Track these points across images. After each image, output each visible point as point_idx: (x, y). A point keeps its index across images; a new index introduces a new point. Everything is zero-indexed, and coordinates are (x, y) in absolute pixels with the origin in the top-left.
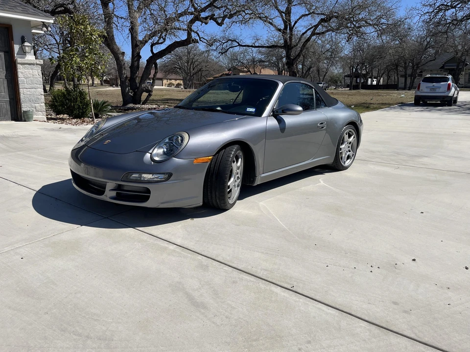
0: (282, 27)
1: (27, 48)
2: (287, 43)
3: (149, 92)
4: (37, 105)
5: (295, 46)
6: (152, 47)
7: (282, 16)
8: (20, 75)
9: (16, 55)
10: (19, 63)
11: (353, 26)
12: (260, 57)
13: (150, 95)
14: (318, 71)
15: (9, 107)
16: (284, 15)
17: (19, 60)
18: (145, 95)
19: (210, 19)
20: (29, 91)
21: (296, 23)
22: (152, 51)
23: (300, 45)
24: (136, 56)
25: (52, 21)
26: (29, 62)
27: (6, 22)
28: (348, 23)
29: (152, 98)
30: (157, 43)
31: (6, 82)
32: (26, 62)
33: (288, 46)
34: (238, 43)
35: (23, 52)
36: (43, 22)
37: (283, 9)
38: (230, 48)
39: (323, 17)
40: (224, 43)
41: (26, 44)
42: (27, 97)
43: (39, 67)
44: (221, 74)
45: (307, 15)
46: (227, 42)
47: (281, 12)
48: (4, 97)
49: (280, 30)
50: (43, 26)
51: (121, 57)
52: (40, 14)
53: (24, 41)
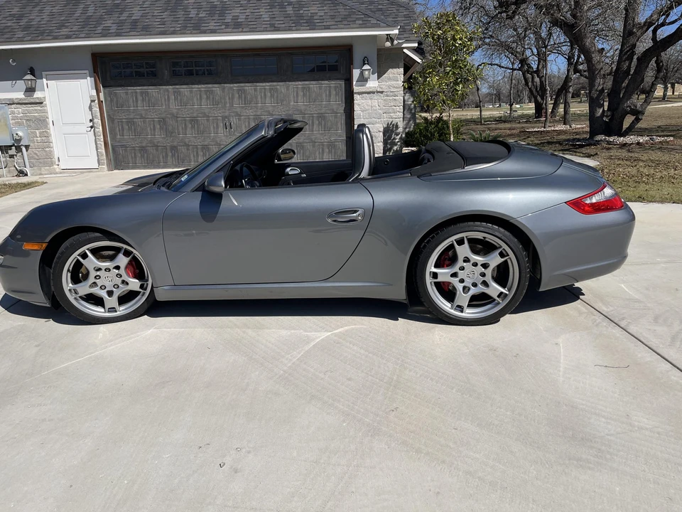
1: (367, 73)
3: (637, 114)
6: (655, 32)
8: (356, 108)
9: (354, 83)
10: (356, 93)
13: (638, 120)
15: (344, 148)
17: (356, 89)
18: (628, 120)
22: (654, 38)
24: (626, 53)
25: (396, 32)
26: (368, 90)
27: (346, 42)
29: (639, 125)
30: (663, 25)
31: (344, 117)
32: (364, 91)
35: (363, 80)
36: (387, 35)
41: (366, 67)
43: (380, 96)
48: (340, 136)
50: (387, 40)
51: (596, 57)
52: (382, 24)
53: (364, 64)
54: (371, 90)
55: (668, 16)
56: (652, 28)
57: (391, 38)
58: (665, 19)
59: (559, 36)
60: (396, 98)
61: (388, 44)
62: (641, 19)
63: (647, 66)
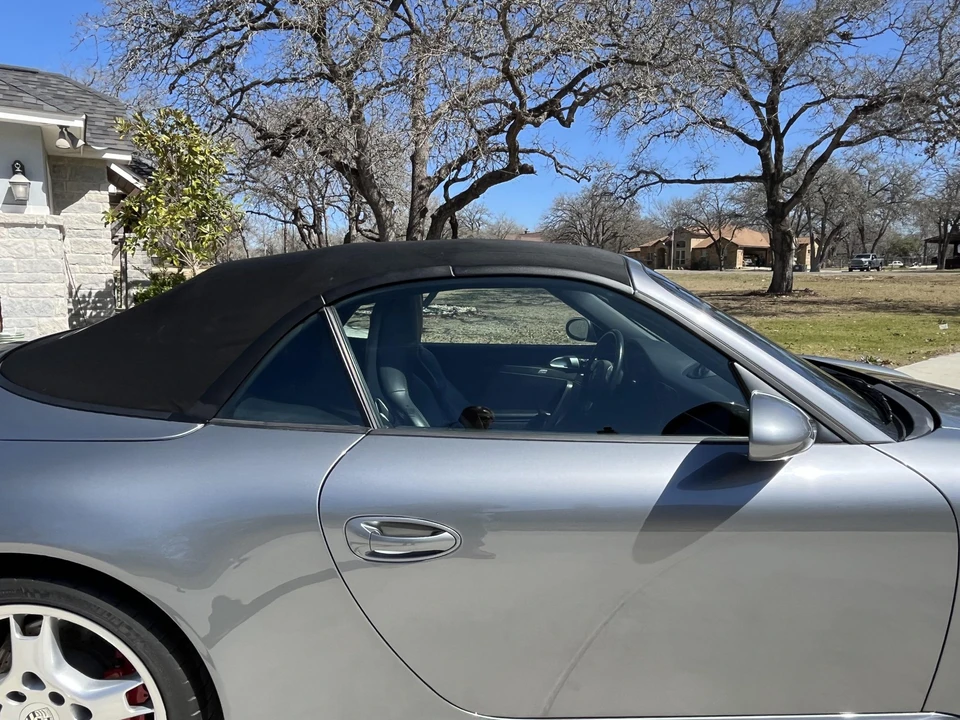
0: (759, 136)
1: (21, 189)
2: (769, 169)
4: (43, 320)
5: (789, 175)
6: (446, 188)
7: (759, 114)
8: (1, 251)
10: (1, 225)
11: (946, 118)
12: (732, 209)
14: (861, 231)
16: (763, 111)
19: (549, 116)
20: (25, 289)
21: (791, 122)
22: (446, 196)
23: (803, 172)
24: (418, 211)
25: (79, 124)
28: (933, 112)
30: (455, 180)
32: (16, 221)
33: (771, 177)
34: (659, 176)
35: (14, 201)
36: (61, 127)
37: (762, 98)
38: (641, 187)
39: (861, 102)
40: (631, 179)
41: (20, 178)
42: (19, 303)
43: (54, 233)
44: (655, 242)
45: (818, 102)
46: (638, 175)
47: (756, 105)
49: (752, 143)
50: (62, 135)
51: (385, 212)
52: (47, 107)
53: (15, 173)
54: (35, 222)
55: (459, 171)
56: (443, 183)
57: (69, 134)
58: (457, 174)
59: (338, 187)
60: (98, 240)
61: (64, 143)
62: (430, 170)
63: (443, 226)
